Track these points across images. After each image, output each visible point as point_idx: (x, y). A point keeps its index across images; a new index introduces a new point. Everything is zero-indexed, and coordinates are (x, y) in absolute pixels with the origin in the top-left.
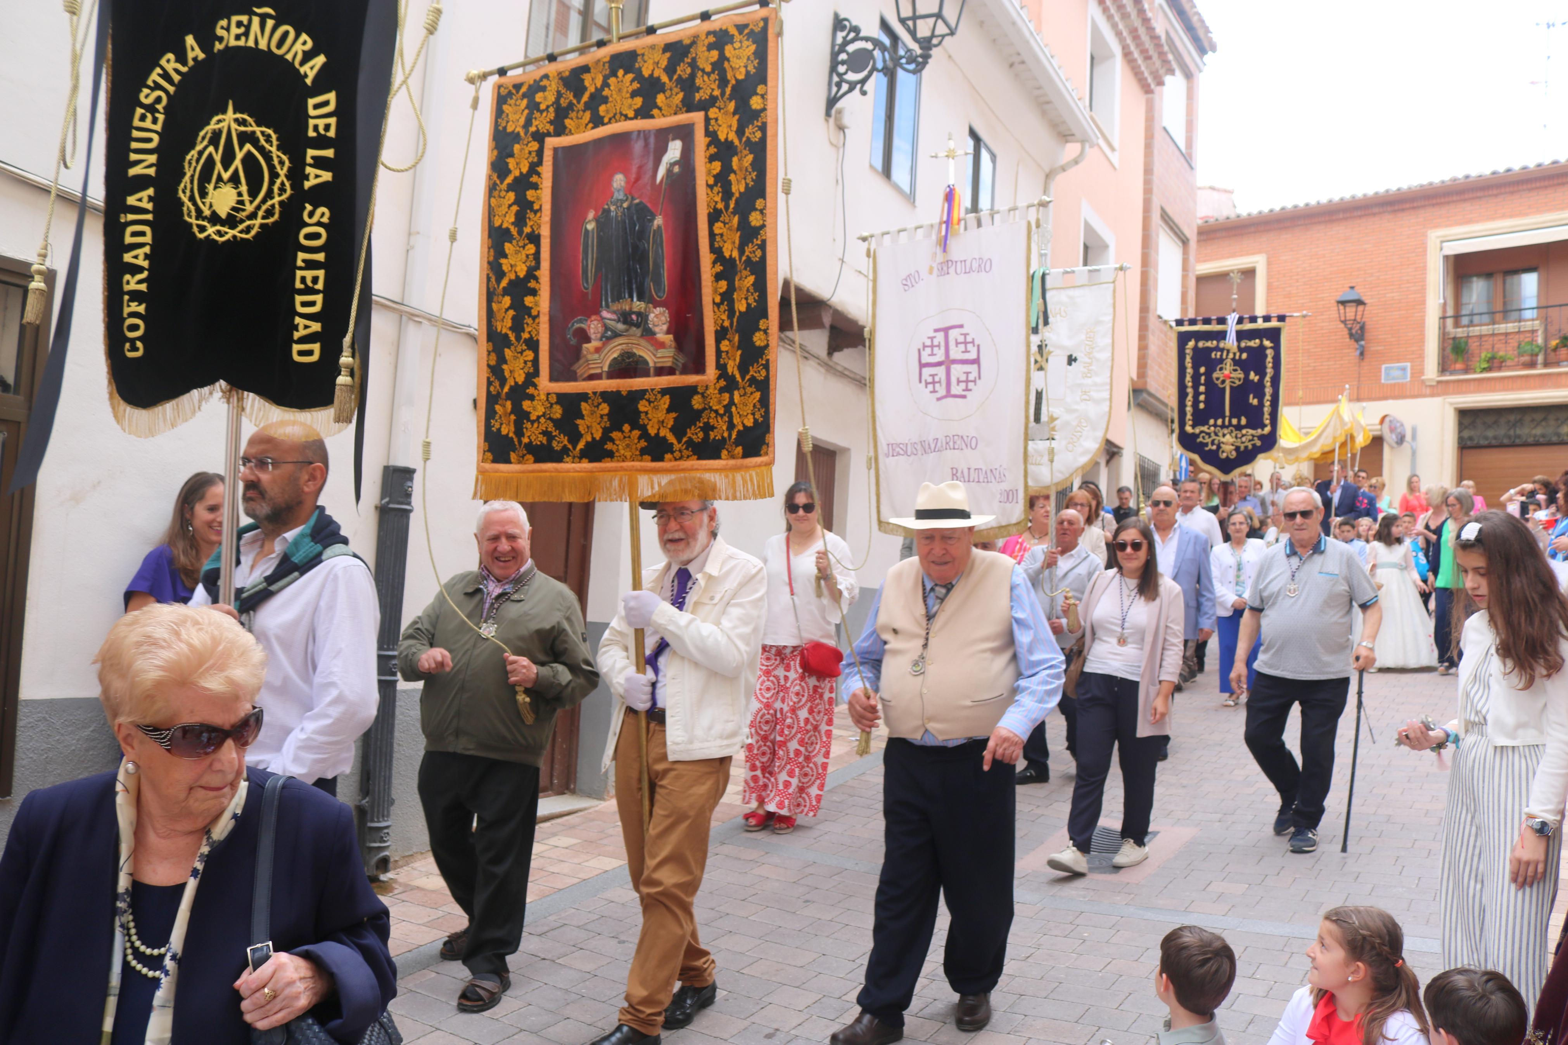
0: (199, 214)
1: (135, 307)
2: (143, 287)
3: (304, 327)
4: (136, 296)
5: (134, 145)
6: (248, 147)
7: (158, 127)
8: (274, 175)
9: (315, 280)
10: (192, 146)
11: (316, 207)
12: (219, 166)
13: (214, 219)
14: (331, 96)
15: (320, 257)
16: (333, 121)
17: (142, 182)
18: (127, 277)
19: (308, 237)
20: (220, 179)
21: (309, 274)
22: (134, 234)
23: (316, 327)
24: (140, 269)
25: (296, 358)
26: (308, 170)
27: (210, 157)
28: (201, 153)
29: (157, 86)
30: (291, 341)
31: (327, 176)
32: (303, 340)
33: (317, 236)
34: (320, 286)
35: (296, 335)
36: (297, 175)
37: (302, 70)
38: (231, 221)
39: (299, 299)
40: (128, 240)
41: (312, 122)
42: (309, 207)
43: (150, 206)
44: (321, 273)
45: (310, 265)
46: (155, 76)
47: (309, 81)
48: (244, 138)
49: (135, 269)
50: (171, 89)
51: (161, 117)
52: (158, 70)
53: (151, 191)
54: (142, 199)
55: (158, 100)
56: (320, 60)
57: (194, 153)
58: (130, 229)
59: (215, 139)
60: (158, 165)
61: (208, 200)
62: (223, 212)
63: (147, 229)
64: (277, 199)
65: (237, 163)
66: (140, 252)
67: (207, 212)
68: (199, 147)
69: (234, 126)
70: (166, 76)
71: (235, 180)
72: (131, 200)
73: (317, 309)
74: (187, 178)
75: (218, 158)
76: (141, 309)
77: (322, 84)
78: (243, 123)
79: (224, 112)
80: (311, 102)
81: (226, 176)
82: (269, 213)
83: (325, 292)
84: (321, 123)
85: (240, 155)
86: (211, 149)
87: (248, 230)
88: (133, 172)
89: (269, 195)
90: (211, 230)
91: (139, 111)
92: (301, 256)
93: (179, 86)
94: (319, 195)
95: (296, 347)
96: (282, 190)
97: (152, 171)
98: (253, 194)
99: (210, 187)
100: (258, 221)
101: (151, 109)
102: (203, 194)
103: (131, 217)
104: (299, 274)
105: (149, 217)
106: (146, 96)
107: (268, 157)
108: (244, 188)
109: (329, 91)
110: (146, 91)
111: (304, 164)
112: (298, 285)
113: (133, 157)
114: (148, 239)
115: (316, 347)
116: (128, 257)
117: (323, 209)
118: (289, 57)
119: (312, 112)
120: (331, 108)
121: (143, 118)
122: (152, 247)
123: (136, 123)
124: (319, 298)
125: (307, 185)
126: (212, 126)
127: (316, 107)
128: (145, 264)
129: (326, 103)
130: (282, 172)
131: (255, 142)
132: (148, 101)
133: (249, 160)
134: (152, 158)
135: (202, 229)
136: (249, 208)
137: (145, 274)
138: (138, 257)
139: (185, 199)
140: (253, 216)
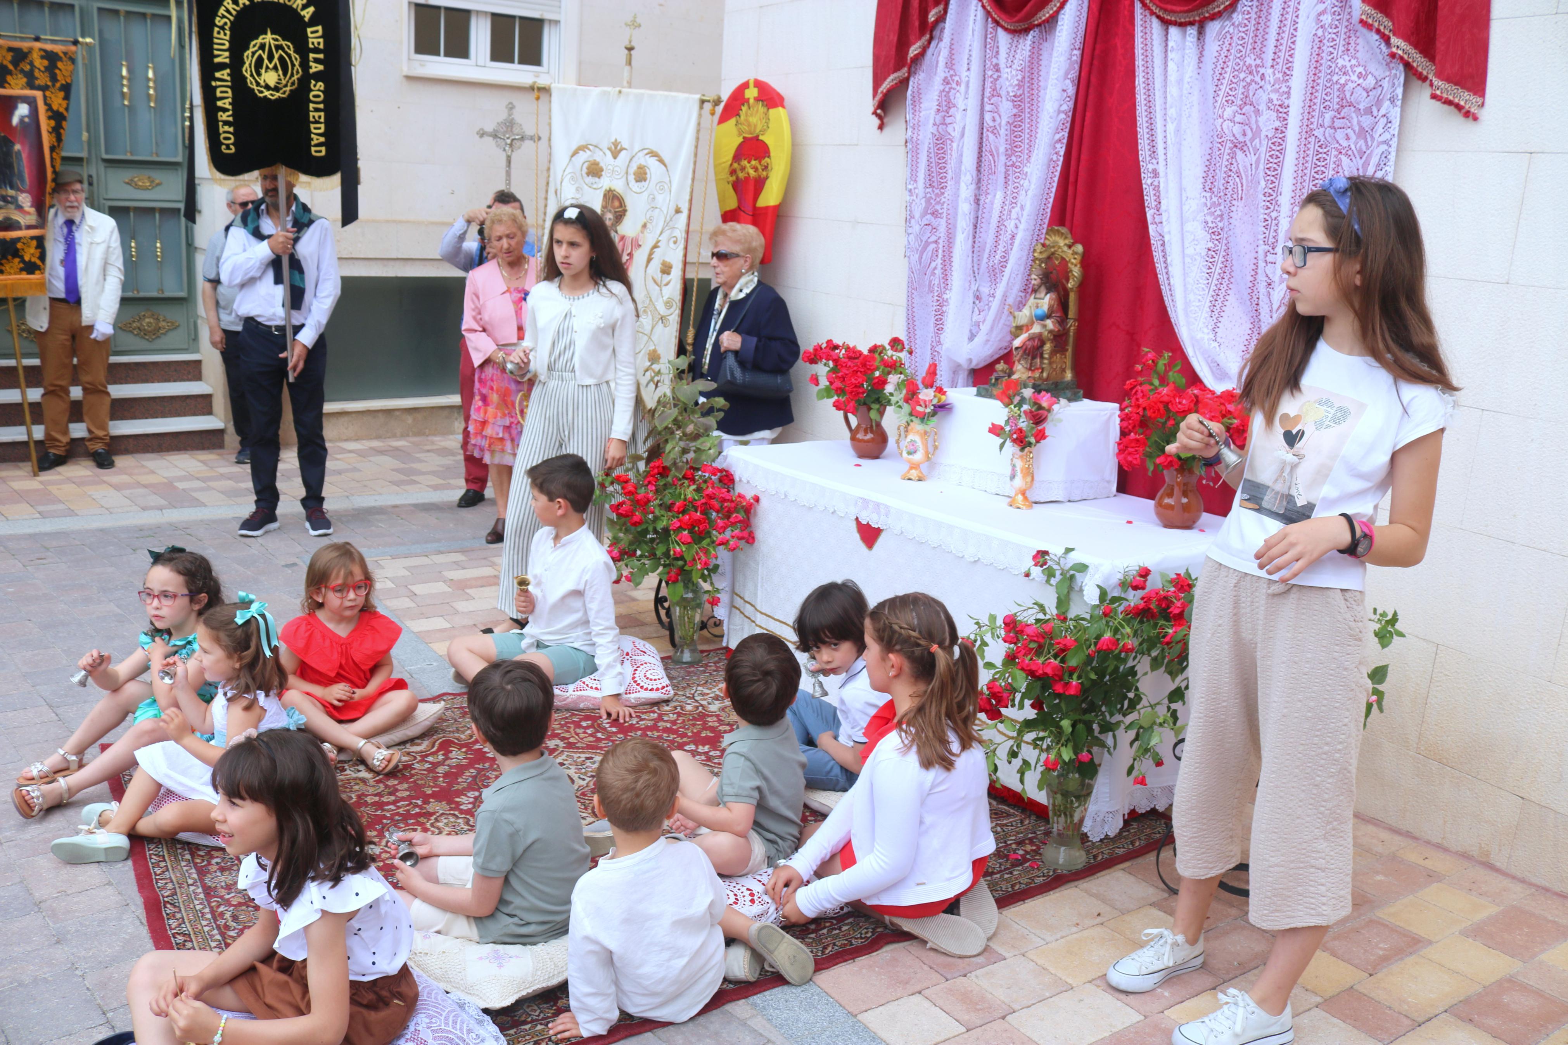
0: (258, 84)
1: (226, 128)
2: (231, 119)
3: (316, 139)
4: (226, 123)
5: (216, 46)
6: (280, 52)
7: (227, 38)
8: (293, 65)
9: (320, 117)
10: (248, 48)
11: (317, 81)
12: (266, 61)
13: (267, 87)
14: (320, 28)
15: (321, 106)
16: (321, 40)
17: (222, 66)
18: (220, 113)
19: (315, 96)
20: (267, 67)
21: (317, 114)
22: (222, 92)
23: (322, 139)
24: (227, 110)
25: (314, 154)
26: (311, 64)
27: (260, 56)
28: (254, 53)
29: (224, 17)
30: (309, 146)
31: (321, 67)
32: (316, 145)
33: (318, 96)
34: (322, 120)
35: (313, 143)
36: (305, 65)
37: (302, 13)
38: (276, 89)
39: (312, 126)
40: (219, 94)
41: (310, 40)
42: (313, 82)
43: (229, 78)
44: (322, 114)
45: (317, 110)
46: (222, 11)
47: (306, 19)
48: (278, 47)
49: (225, 110)
50: (232, 18)
51: (228, 33)
52: (223, 8)
53: (228, 71)
54: (224, 74)
55: (226, 24)
56: (311, 9)
57: (249, 53)
58: (218, 90)
59: (262, 47)
60: (230, 57)
61: (262, 77)
62: (272, 84)
63: (229, 90)
64: (296, 77)
65: (276, 60)
66: (226, 101)
67: (262, 83)
68: (252, 50)
69: (272, 42)
70: (228, 11)
71: (275, 68)
72: (218, 75)
73: (322, 131)
74: (247, 65)
75: (265, 57)
76: (231, 129)
77: (313, 21)
78: (277, 40)
79: (266, 33)
80: (309, 30)
81: (271, 66)
82: (293, 84)
83: (326, 123)
84: (316, 41)
85: (276, 56)
86: (260, 52)
87: (284, 93)
88: (217, 60)
89: (292, 75)
90: (267, 93)
91: (216, 29)
92: (311, 106)
93: (236, 17)
94: (318, 76)
95: (313, 149)
96: (298, 72)
97: (227, 61)
98: (285, 74)
99: (263, 71)
100: (288, 88)
101: (222, 28)
102: (259, 74)
103: (219, 83)
104: (311, 114)
105: (229, 84)
106: (219, 21)
107: (289, 56)
108: (280, 72)
109: (317, 25)
110: (218, 19)
111: (308, 61)
112: (311, 119)
113: (216, 52)
114: (230, 94)
115: (323, 149)
116: (219, 104)
117: (320, 84)
118: (295, 6)
119: (310, 35)
120: (320, 33)
121: (219, 33)
122: (233, 99)
123: (215, 35)
124: (322, 126)
125: (311, 71)
126: (260, 40)
127: (312, 32)
128: (230, 107)
129: (317, 31)
130: (297, 63)
131: (283, 49)
132: (220, 24)
133: (281, 58)
134: (227, 54)
135: (261, 92)
136: (284, 82)
137: (230, 113)
138: (226, 103)
139: (248, 75)
140: (286, 86)
